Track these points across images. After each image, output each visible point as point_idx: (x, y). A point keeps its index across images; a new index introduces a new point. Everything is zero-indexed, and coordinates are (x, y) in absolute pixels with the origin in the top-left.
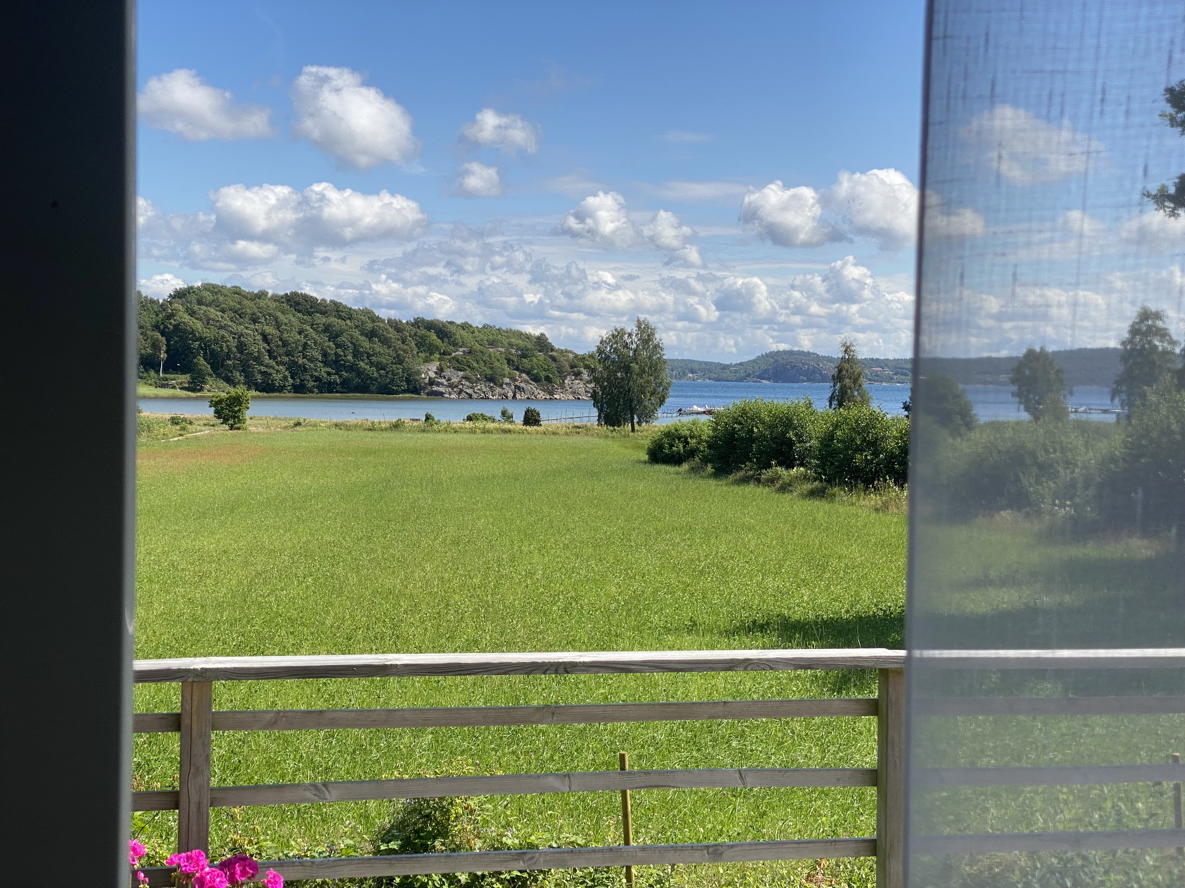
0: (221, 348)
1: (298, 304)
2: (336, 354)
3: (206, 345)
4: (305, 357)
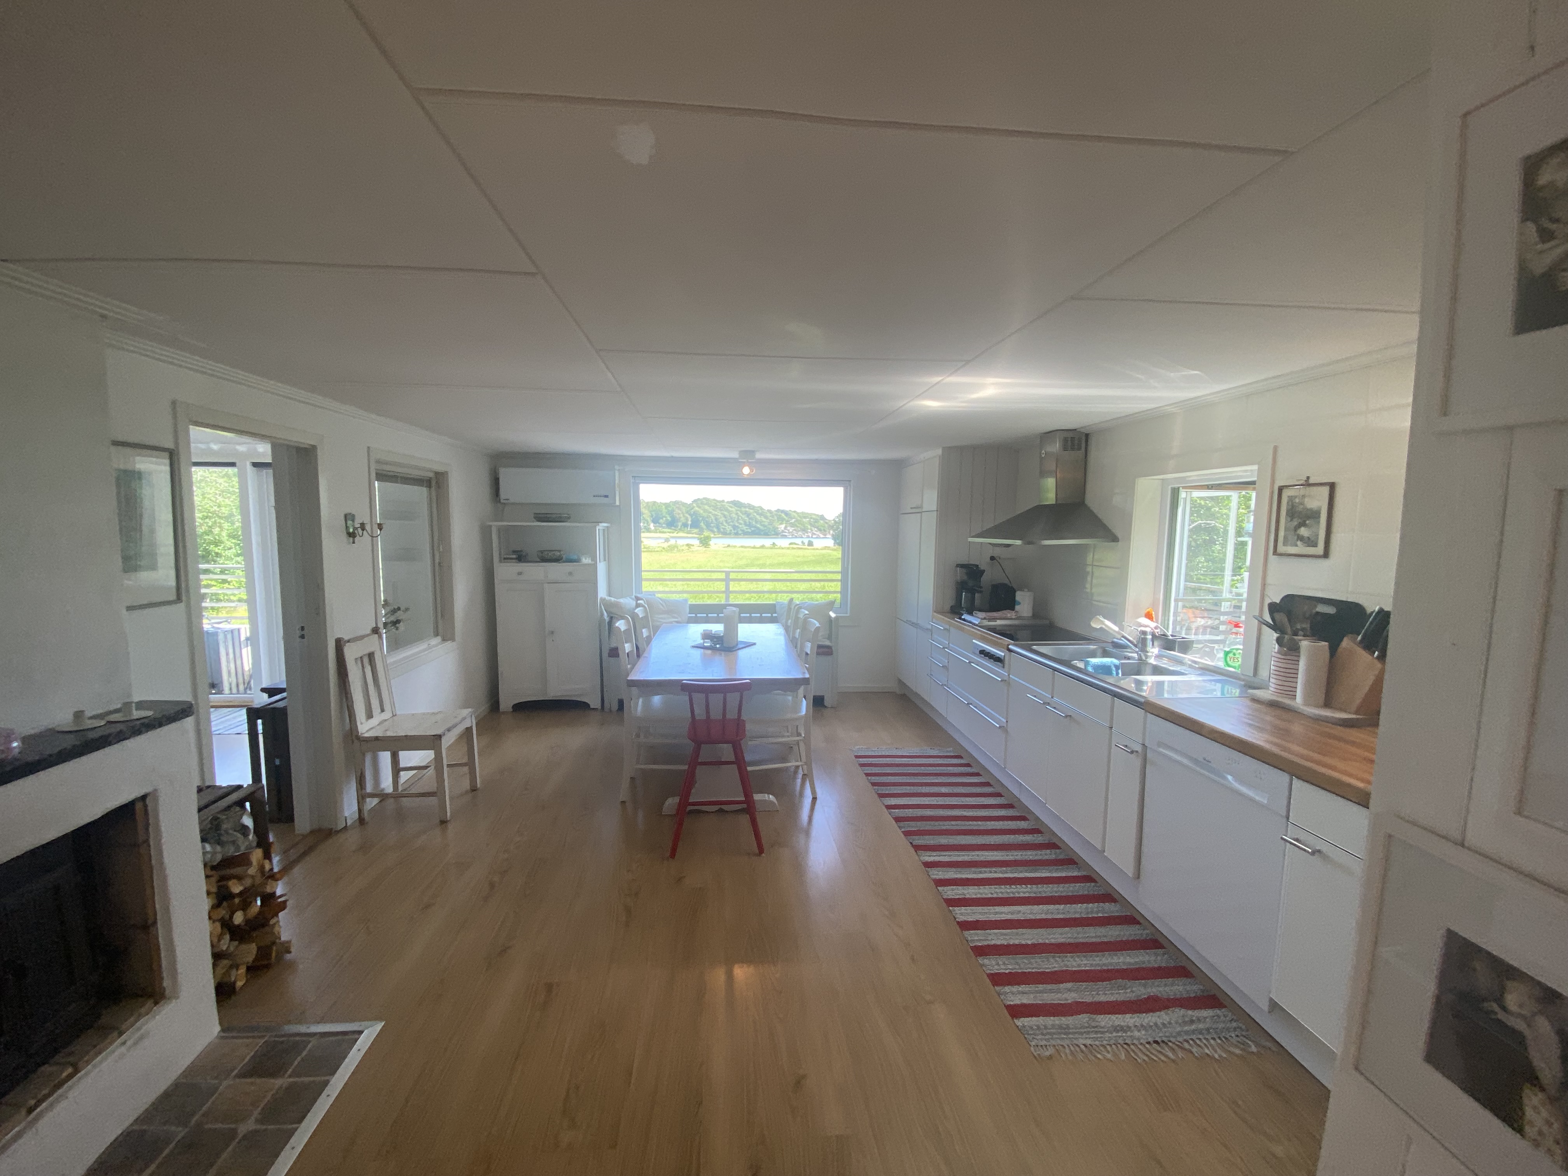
0: (709, 519)
2: (749, 522)
3: (704, 520)
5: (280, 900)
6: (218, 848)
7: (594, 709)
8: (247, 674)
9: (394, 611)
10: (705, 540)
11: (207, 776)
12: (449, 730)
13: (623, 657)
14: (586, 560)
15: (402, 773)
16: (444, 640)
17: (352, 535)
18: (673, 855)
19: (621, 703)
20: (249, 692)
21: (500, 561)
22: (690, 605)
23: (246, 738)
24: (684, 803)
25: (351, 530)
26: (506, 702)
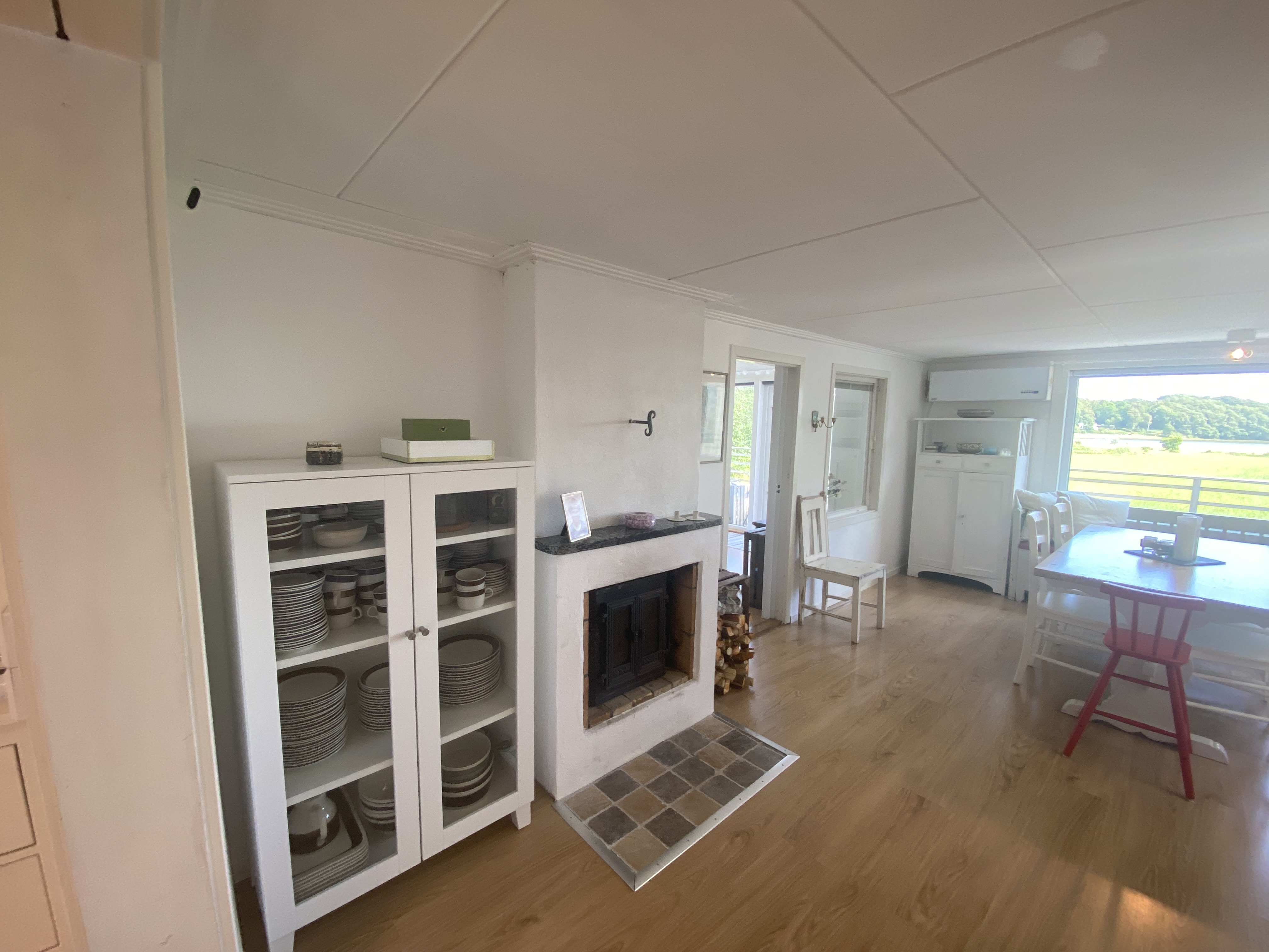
0: (1181, 419)
1: (1227, 400)
2: (1247, 423)
3: (1173, 419)
4: (1228, 424)
5: (750, 651)
6: (725, 607)
7: (995, 593)
8: (745, 514)
9: (836, 483)
10: (1171, 443)
11: (723, 565)
12: (865, 576)
13: (1033, 549)
14: (1005, 454)
15: (829, 599)
16: (869, 509)
17: (815, 426)
18: (1068, 752)
19: (1026, 594)
20: (745, 525)
21: (922, 451)
22: (1130, 508)
23: (742, 553)
24: (1089, 709)
25: (815, 423)
26: (913, 569)
